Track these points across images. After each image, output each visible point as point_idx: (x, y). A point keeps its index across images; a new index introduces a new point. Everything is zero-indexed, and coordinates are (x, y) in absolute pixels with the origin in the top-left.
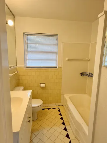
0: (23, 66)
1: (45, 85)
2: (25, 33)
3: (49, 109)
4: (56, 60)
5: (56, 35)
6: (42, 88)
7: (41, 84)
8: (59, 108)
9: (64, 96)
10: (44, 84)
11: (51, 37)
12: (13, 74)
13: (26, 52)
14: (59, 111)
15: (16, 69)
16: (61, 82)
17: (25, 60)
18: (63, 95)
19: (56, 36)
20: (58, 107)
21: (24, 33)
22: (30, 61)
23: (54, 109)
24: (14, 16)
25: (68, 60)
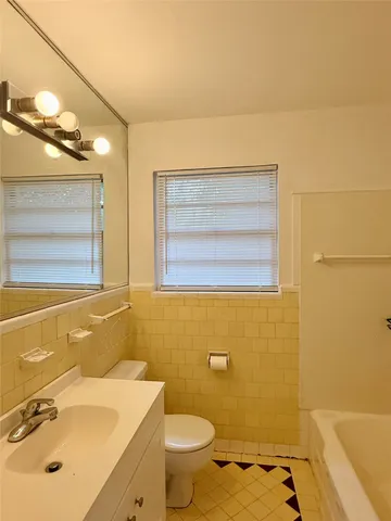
0: (151, 285)
1: (229, 363)
2: (159, 174)
3: (244, 466)
4: (273, 263)
5: (270, 168)
6: (219, 372)
7: (211, 354)
8: (288, 469)
9: (310, 417)
10: (225, 355)
11: (250, 178)
12: (105, 317)
13: (159, 236)
14: (289, 483)
15: (127, 296)
16: (298, 354)
17: (158, 265)
18: (309, 410)
19: (271, 170)
20: (286, 463)
21: (155, 174)
22: (172, 269)
23: (268, 468)
24: (126, 124)
25: (323, 261)
